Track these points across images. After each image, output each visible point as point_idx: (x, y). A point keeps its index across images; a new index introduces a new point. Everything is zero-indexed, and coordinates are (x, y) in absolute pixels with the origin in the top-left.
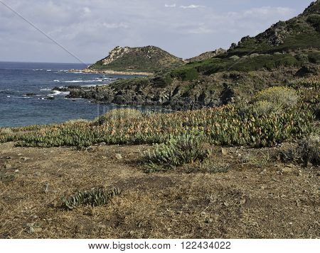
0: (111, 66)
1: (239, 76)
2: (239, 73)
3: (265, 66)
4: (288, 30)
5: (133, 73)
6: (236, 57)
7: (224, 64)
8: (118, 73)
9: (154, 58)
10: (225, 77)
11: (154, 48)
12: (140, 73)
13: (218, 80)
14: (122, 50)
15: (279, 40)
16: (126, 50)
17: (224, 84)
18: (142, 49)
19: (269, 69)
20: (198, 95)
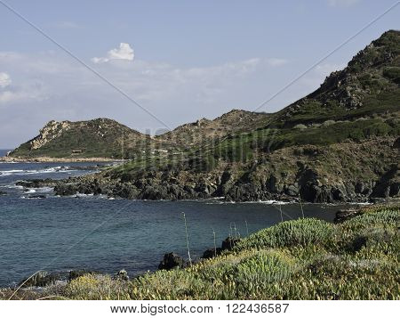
0: (45, 150)
1: (317, 150)
2: (316, 148)
3: (350, 137)
4: (364, 88)
5: (81, 159)
6: (302, 127)
7: (290, 136)
8: (59, 159)
9: (110, 135)
10: (296, 153)
11: (108, 121)
12: (93, 159)
13: (288, 158)
14: (60, 126)
15: (355, 101)
16: (64, 126)
17: (299, 164)
18: (90, 124)
19: (356, 140)
20: (265, 180)
